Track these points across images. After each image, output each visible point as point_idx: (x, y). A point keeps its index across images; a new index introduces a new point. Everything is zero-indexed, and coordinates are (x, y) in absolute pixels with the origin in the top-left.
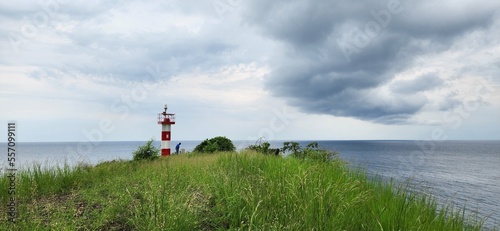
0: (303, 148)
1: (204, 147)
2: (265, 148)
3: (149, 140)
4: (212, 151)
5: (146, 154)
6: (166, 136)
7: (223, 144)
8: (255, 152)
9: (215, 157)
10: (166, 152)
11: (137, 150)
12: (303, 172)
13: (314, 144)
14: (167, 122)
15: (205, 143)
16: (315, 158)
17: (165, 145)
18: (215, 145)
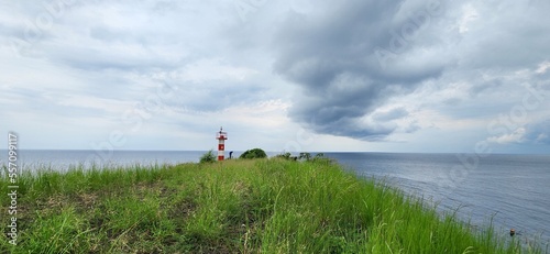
0: (313, 157)
1: (246, 155)
2: (287, 156)
3: (208, 150)
4: (252, 157)
5: (208, 159)
6: (221, 147)
7: (259, 154)
8: (280, 159)
9: (254, 161)
10: (221, 158)
11: (202, 156)
12: (313, 171)
13: (321, 154)
14: (222, 138)
15: (247, 153)
16: (321, 163)
17: (221, 153)
18: (253, 154)
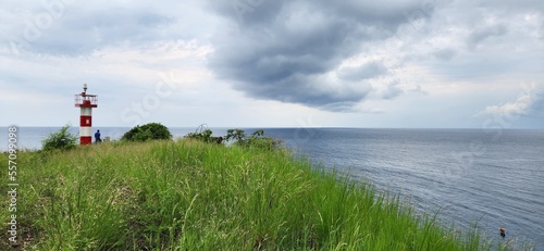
0: (249, 135)
1: (134, 135)
2: (206, 136)
3: (64, 125)
4: (144, 139)
5: (59, 143)
6: (85, 121)
7: (158, 132)
8: (194, 141)
9: (147, 146)
10: (86, 140)
11: (47, 137)
12: (245, 161)
13: (260, 132)
14: (87, 105)
15: (135, 131)
16: (261, 146)
17: (85, 132)
18: (148, 132)
